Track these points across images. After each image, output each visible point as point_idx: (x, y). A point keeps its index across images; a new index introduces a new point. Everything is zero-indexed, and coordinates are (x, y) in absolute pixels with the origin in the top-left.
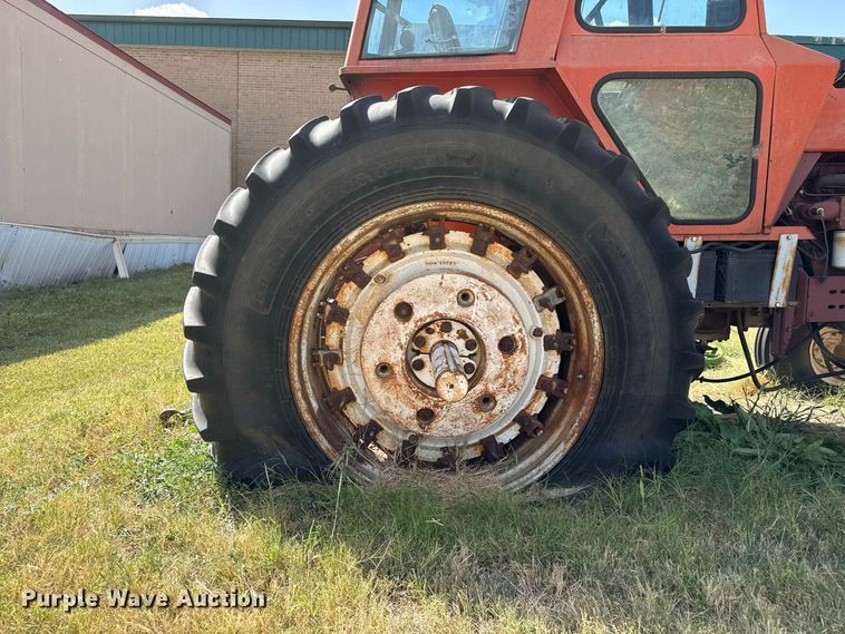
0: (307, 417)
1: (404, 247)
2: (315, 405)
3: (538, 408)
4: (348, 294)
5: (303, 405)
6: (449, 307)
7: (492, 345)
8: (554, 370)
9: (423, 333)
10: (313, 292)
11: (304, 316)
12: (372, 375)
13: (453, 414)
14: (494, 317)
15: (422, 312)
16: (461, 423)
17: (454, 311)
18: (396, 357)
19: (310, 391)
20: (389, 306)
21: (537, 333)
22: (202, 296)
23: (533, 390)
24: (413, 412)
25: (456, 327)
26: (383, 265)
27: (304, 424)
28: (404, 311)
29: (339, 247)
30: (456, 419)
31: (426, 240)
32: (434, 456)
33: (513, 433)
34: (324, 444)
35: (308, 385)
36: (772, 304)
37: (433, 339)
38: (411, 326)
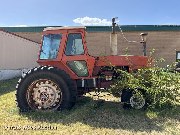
0: (29, 104)
1: (41, 83)
2: (30, 102)
3: (58, 102)
4: (34, 89)
5: (28, 102)
6: (44, 91)
7: (50, 95)
8: (60, 97)
9: (42, 94)
10: (29, 90)
11: (28, 92)
12: (36, 99)
13: (46, 103)
14: (50, 91)
15: (41, 91)
16: (47, 104)
17: (45, 91)
18: (39, 97)
19: (29, 101)
20: (38, 91)
21: (57, 93)
22: (17, 91)
23: (57, 100)
24: (41, 103)
25: (46, 93)
26: (38, 86)
27: (28, 105)
28: (39, 91)
29: (31, 85)
30: (46, 104)
31: (43, 82)
32: (46, 108)
33: (55, 105)
34: (31, 107)
35: (29, 100)
36: (94, 86)
37: (44, 94)
38: (40, 93)
